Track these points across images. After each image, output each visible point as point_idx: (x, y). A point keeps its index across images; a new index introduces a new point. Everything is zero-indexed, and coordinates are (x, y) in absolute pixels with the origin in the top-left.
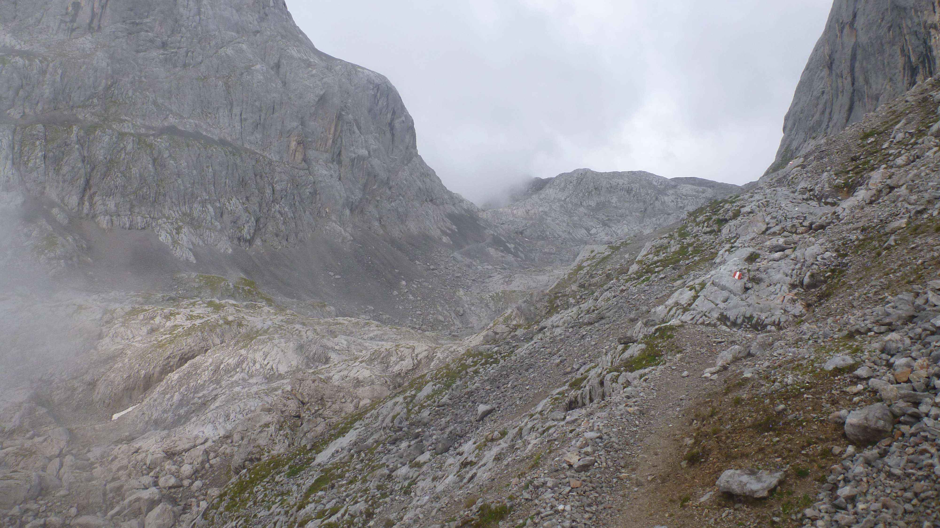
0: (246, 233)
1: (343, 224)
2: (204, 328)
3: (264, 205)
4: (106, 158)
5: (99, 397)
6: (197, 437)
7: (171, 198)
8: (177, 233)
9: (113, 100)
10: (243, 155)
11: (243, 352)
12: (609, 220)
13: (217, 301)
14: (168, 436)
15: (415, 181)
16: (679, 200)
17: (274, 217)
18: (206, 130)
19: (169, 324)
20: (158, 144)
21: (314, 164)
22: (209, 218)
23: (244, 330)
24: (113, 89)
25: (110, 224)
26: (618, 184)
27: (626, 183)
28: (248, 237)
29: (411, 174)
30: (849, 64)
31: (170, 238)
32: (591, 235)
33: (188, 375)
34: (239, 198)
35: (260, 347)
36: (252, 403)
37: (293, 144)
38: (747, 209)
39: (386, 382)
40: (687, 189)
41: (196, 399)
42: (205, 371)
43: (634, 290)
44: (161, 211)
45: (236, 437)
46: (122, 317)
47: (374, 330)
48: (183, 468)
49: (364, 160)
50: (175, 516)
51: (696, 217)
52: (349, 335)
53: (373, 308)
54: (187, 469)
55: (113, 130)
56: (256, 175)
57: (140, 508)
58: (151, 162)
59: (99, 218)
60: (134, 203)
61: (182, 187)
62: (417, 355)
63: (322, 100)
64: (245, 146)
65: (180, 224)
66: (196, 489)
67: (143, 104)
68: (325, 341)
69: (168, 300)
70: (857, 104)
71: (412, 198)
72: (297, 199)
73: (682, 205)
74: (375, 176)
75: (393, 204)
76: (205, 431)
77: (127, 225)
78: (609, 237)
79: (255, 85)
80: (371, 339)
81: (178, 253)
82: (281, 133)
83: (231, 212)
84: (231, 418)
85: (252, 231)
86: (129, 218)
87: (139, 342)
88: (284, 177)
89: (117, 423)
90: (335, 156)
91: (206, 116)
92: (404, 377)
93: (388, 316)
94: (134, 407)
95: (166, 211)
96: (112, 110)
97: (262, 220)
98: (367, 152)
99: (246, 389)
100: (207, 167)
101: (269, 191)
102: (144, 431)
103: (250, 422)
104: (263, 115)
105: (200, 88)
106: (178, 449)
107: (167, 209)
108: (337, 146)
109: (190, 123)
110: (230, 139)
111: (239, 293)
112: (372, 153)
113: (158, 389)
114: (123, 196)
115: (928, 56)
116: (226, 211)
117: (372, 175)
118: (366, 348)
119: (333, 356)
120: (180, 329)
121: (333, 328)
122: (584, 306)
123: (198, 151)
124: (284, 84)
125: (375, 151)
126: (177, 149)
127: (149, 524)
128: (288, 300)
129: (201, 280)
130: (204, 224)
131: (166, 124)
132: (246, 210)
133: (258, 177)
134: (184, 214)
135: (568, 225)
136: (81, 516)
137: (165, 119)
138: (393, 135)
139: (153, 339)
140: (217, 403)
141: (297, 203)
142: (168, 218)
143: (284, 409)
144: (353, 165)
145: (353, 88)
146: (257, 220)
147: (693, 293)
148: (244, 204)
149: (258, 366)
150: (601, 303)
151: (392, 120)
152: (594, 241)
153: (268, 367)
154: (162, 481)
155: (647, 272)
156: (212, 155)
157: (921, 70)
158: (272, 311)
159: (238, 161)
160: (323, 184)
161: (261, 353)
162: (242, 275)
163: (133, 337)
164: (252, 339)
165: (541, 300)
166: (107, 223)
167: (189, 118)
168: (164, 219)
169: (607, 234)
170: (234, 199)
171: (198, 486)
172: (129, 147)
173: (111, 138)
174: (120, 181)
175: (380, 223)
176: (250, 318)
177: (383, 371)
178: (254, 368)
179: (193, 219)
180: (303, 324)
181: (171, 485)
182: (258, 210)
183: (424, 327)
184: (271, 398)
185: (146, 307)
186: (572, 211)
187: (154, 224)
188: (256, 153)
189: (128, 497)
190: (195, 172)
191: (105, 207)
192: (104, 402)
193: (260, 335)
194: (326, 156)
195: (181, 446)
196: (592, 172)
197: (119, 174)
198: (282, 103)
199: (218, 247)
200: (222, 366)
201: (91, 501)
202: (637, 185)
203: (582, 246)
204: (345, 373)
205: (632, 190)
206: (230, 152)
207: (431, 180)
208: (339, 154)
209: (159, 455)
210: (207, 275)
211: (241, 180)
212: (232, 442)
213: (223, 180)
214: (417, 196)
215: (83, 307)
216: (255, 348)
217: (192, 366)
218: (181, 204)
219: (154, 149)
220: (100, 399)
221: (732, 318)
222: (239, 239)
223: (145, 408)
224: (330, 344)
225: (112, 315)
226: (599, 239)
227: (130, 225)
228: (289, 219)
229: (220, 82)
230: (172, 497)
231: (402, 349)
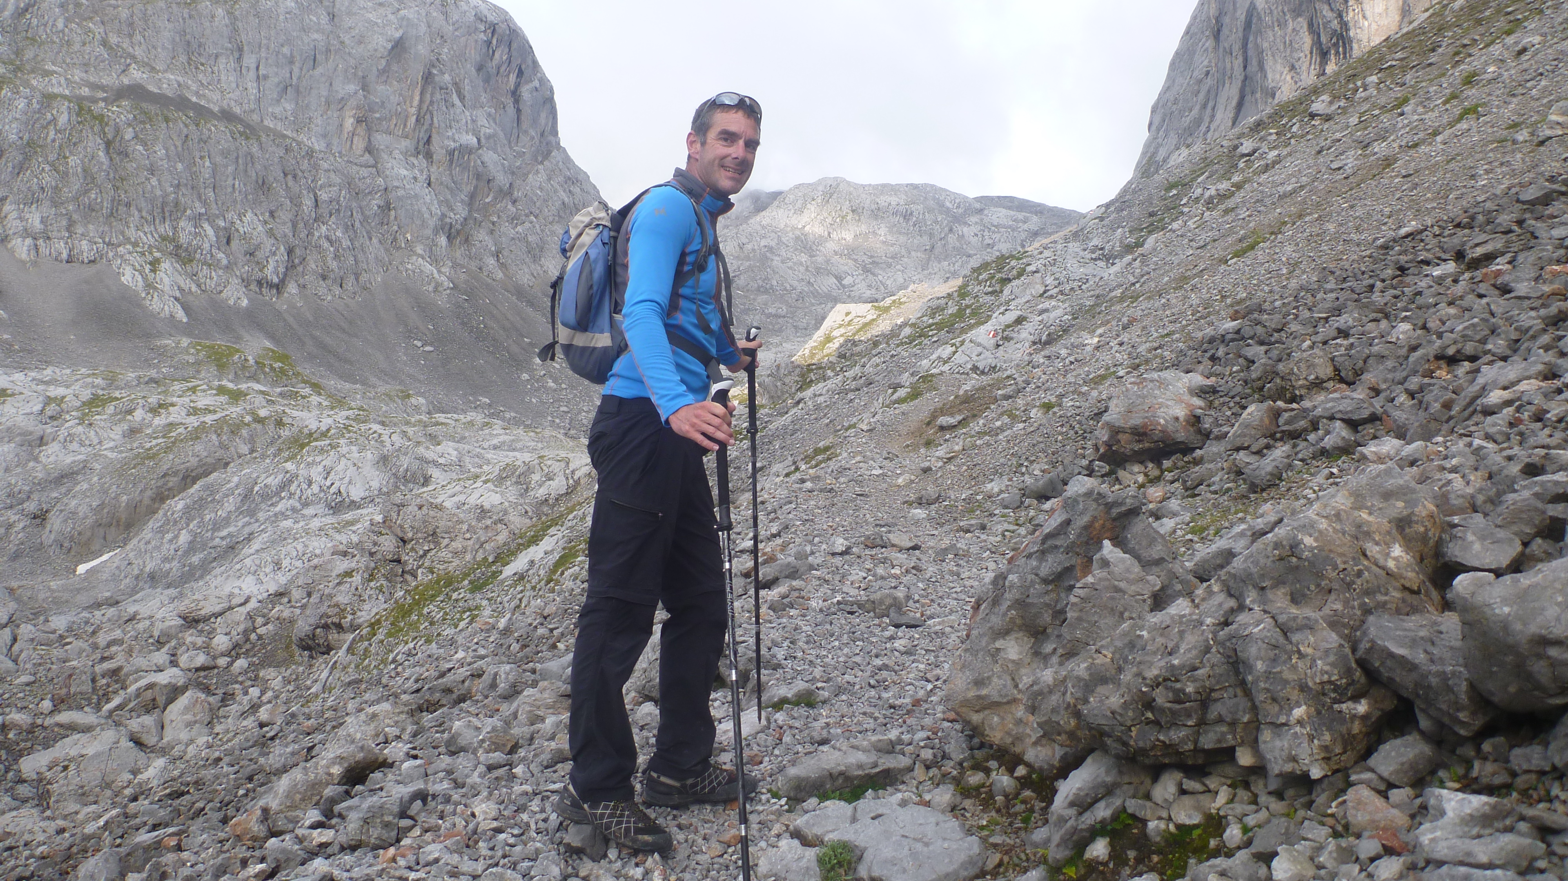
0: (271, 273)
1: (435, 260)
2: (222, 428)
3: (301, 225)
4: (21, 138)
5: (52, 537)
6: (231, 595)
7: (140, 211)
8: (151, 271)
9: (29, 35)
10: (264, 138)
11: (289, 466)
12: (873, 263)
13: (231, 385)
14: (181, 595)
15: (556, 191)
16: (986, 233)
17: (318, 246)
18: (197, 94)
19: (159, 421)
20: (114, 116)
21: (385, 157)
22: (206, 246)
23: (287, 433)
24: (28, 16)
25: (33, 253)
26: (890, 204)
27: (902, 202)
28: (276, 280)
29: (549, 179)
30: (1240, 34)
31: (140, 278)
32: (844, 286)
33: (200, 505)
34: (258, 212)
35: (318, 459)
36: (316, 544)
37: (349, 123)
38: (1032, 268)
39: (526, 512)
40: (999, 215)
41: (217, 540)
42: (227, 496)
43: (905, 354)
44: (123, 233)
45: (296, 594)
46: (78, 409)
47: (498, 433)
48: (215, 641)
49: (470, 153)
50: (211, 710)
51: (980, 274)
52: (458, 442)
53: (488, 401)
54: (221, 642)
55: (33, 89)
56: (285, 175)
57: (154, 700)
58: (102, 147)
59: (14, 242)
60: (75, 217)
61: (158, 193)
62: (573, 472)
63: (399, 47)
64: (266, 123)
65: (157, 255)
66: (238, 671)
67: (84, 44)
68: (421, 450)
69: (147, 383)
70: (1248, 98)
71: (551, 219)
72: (357, 216)
73: (991, 242)
74: (489, 181)
75: (519, 229)
76: (244, 586)
77: (65, 256)
78: (873, 291)
79: (281, 17)
80: (495, 448)
81: (155, 304)
82: (328, 103)
83: (244, 237)
84: (283, 566)
85: (282, 270)
86: (67, 243)
87: (112, 449)
88: (336, 179)
89: (85, 579)
90: (421, 144)
91: (197, 68)
92: (554, 506)
93: (513, 414)
94: (111, 554)
95: (132, 233)
96: (29, 54)
97: (298, 252)
98: (475, 140)
99: (302, 524)
100: (201, 158)
101: (309, 203)
102: (134, 591)
103: (317, 571)
104: (296, 70)
105: (184, 19)
106: (203, 612)
107: (133, 229)
108: (425, 127)
109: (169, 80)
110: (238, 111)
111: (265, 373)
112: (483, 141)
113: (151, 524)
114: (55, 204)
115: (1341, 34)
116: (236, 234)
117: (483, 179)
118: (488, 462)
119: (435, 473)
120: (181, 430)
121: (431, 430)
122: (850, 374)
123: (185, 131)
124: (332, 16)
125: (489, 137)
126: (148, 126)
127: (172, 721)
128: (348, 386)
129: (198, 351)
130: (198, 256)
131: (126, 81)
132: (271, 233)
133: (290, 177)
134: (164, 238)
135: (807, 270)
136: (60, 712)
137: (124, 71)
138: (519, 111)
139: (135, 445)
140: (256, 545)
141: (357, 224)
142: (135, 244)
143: (373, 550)
144: (451, 161)
145: (451, 28)
146: (290, 252)
147: (954, 348)
148: (266, 222)
149: (315, 488)
150: (869, 369)
151: (518, 85)
152: (849, 296)
153: (333, 490)
154: (183, 660)
155: (920, 336)
156: (209, 137)
157: (1332, 57)
158: (325, 403)
159: (255, 149)
160: (401, 193)
161: (320, 468)
162: (268, 344)
163: (100, 443)
164: (302, 446)
165: (790, 373)
166: (29, 251)
167: (165, 71)
168: (129, 247)
169: (870, 286)
170: (249, 215)
171: (241, 668)
172: (63, 119)
173: (29, 104)
174: (48, 179)
175: (498, 260)
176: (295, 413)
177: (521, 495)
178: (309, 492)
179: (178, 247)
180: (383, 423)
181: (198, 665)
182: (291, 235)
183: (572, 432)
184: (345, 536)
185: (117, 394)
186: (814, 248)
187: (111, 254)
188: (285, 137)
189: (132, 683)
190: (180, 166)
191: (24, 223)
192: (62, 546)
193: (316, 440)
194: (405, 144)
195: (208, 608)
196: (849, 183)
197: (47, 168)
198: (328, 51)
199: (224, 295)
200: (256, 489)
201: (72, 690)
202: (920, 207)
203: (830, 305)
204: (461, 498)
205: (911, 214)
206: (241, 133)
207: (582, 190)
208: (428, 141)
209: (173, 623)
210: (208, 343)
211: (260, 182)
212: (289, 602)
213: (230, 181)
214: (560, 217)
215: (9, 392)
216: (310, 459)
217: (206, 488)
218: (157, 222)
219: (107, 124)
220: (54, 541)
221: (981, 368)
222: (260, 283)
223: (131, 555)
224: (430, 455)
225: (59, 405)
226: (857, 294)
227: (69, 255)
228: (343, 249)
229: (220, 10)
230: (201, 683)
231: (549, 463)
